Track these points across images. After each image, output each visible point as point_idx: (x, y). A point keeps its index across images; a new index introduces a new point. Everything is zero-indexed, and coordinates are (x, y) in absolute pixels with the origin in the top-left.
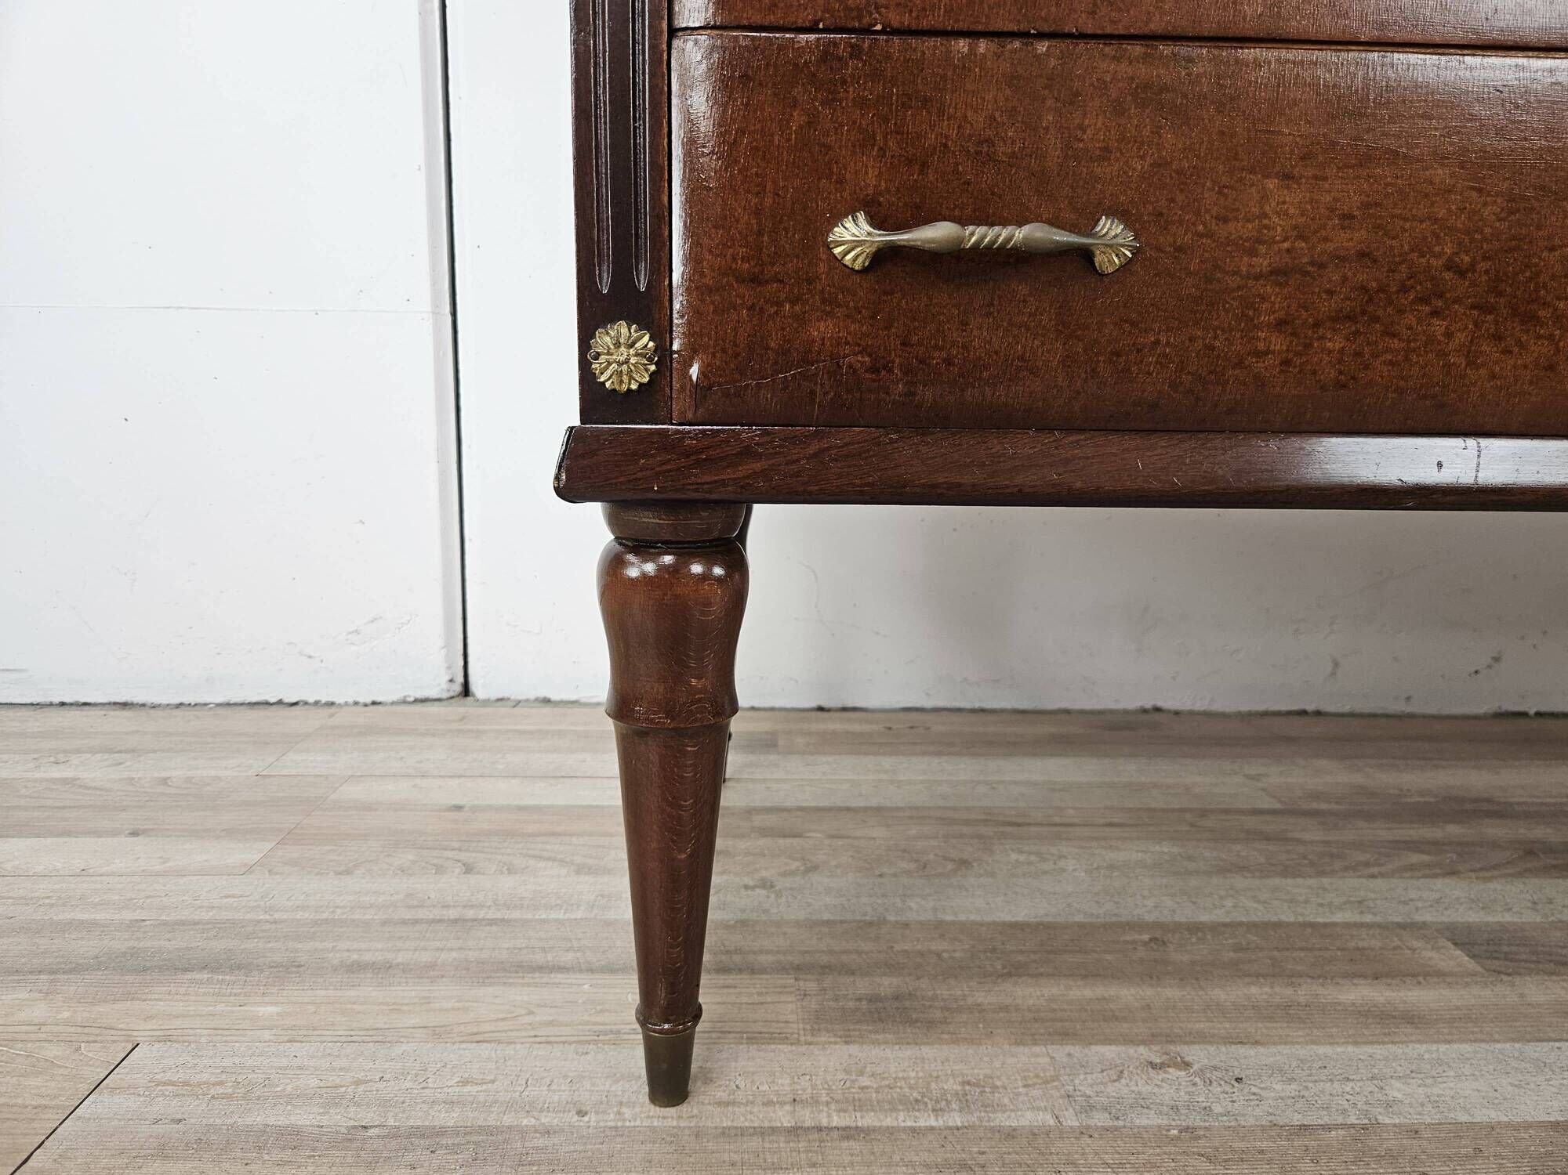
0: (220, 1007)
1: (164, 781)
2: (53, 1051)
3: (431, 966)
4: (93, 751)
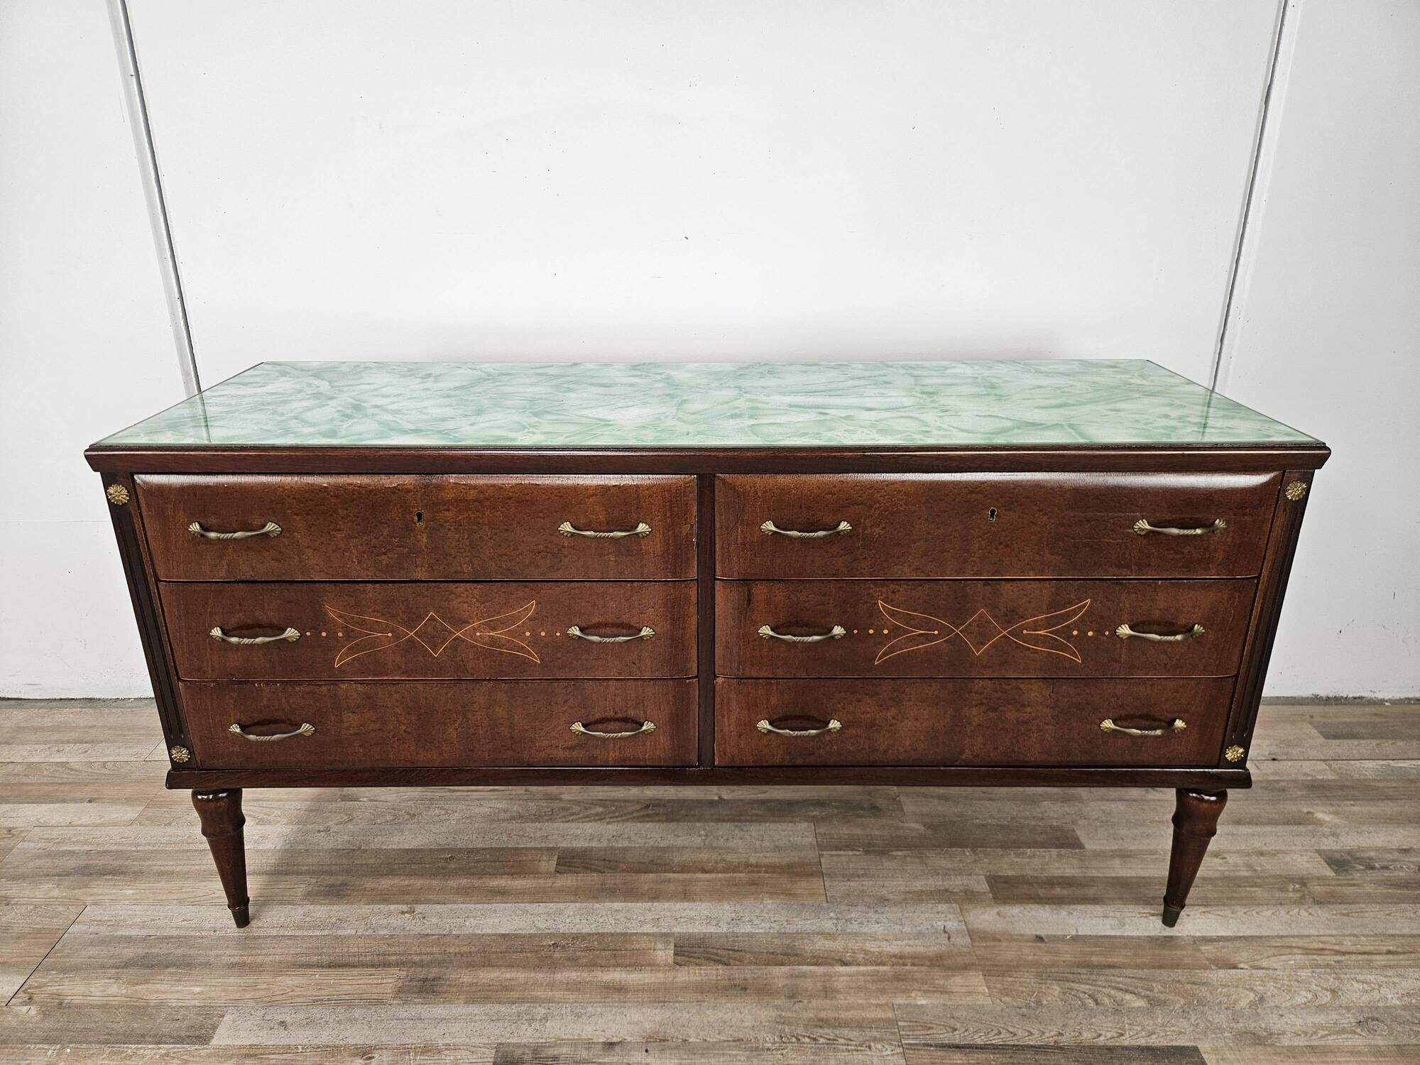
0: (114, 891)
1: (104, 764)
2: (60, 909)
3: (187, 873)
4: (75, 742)
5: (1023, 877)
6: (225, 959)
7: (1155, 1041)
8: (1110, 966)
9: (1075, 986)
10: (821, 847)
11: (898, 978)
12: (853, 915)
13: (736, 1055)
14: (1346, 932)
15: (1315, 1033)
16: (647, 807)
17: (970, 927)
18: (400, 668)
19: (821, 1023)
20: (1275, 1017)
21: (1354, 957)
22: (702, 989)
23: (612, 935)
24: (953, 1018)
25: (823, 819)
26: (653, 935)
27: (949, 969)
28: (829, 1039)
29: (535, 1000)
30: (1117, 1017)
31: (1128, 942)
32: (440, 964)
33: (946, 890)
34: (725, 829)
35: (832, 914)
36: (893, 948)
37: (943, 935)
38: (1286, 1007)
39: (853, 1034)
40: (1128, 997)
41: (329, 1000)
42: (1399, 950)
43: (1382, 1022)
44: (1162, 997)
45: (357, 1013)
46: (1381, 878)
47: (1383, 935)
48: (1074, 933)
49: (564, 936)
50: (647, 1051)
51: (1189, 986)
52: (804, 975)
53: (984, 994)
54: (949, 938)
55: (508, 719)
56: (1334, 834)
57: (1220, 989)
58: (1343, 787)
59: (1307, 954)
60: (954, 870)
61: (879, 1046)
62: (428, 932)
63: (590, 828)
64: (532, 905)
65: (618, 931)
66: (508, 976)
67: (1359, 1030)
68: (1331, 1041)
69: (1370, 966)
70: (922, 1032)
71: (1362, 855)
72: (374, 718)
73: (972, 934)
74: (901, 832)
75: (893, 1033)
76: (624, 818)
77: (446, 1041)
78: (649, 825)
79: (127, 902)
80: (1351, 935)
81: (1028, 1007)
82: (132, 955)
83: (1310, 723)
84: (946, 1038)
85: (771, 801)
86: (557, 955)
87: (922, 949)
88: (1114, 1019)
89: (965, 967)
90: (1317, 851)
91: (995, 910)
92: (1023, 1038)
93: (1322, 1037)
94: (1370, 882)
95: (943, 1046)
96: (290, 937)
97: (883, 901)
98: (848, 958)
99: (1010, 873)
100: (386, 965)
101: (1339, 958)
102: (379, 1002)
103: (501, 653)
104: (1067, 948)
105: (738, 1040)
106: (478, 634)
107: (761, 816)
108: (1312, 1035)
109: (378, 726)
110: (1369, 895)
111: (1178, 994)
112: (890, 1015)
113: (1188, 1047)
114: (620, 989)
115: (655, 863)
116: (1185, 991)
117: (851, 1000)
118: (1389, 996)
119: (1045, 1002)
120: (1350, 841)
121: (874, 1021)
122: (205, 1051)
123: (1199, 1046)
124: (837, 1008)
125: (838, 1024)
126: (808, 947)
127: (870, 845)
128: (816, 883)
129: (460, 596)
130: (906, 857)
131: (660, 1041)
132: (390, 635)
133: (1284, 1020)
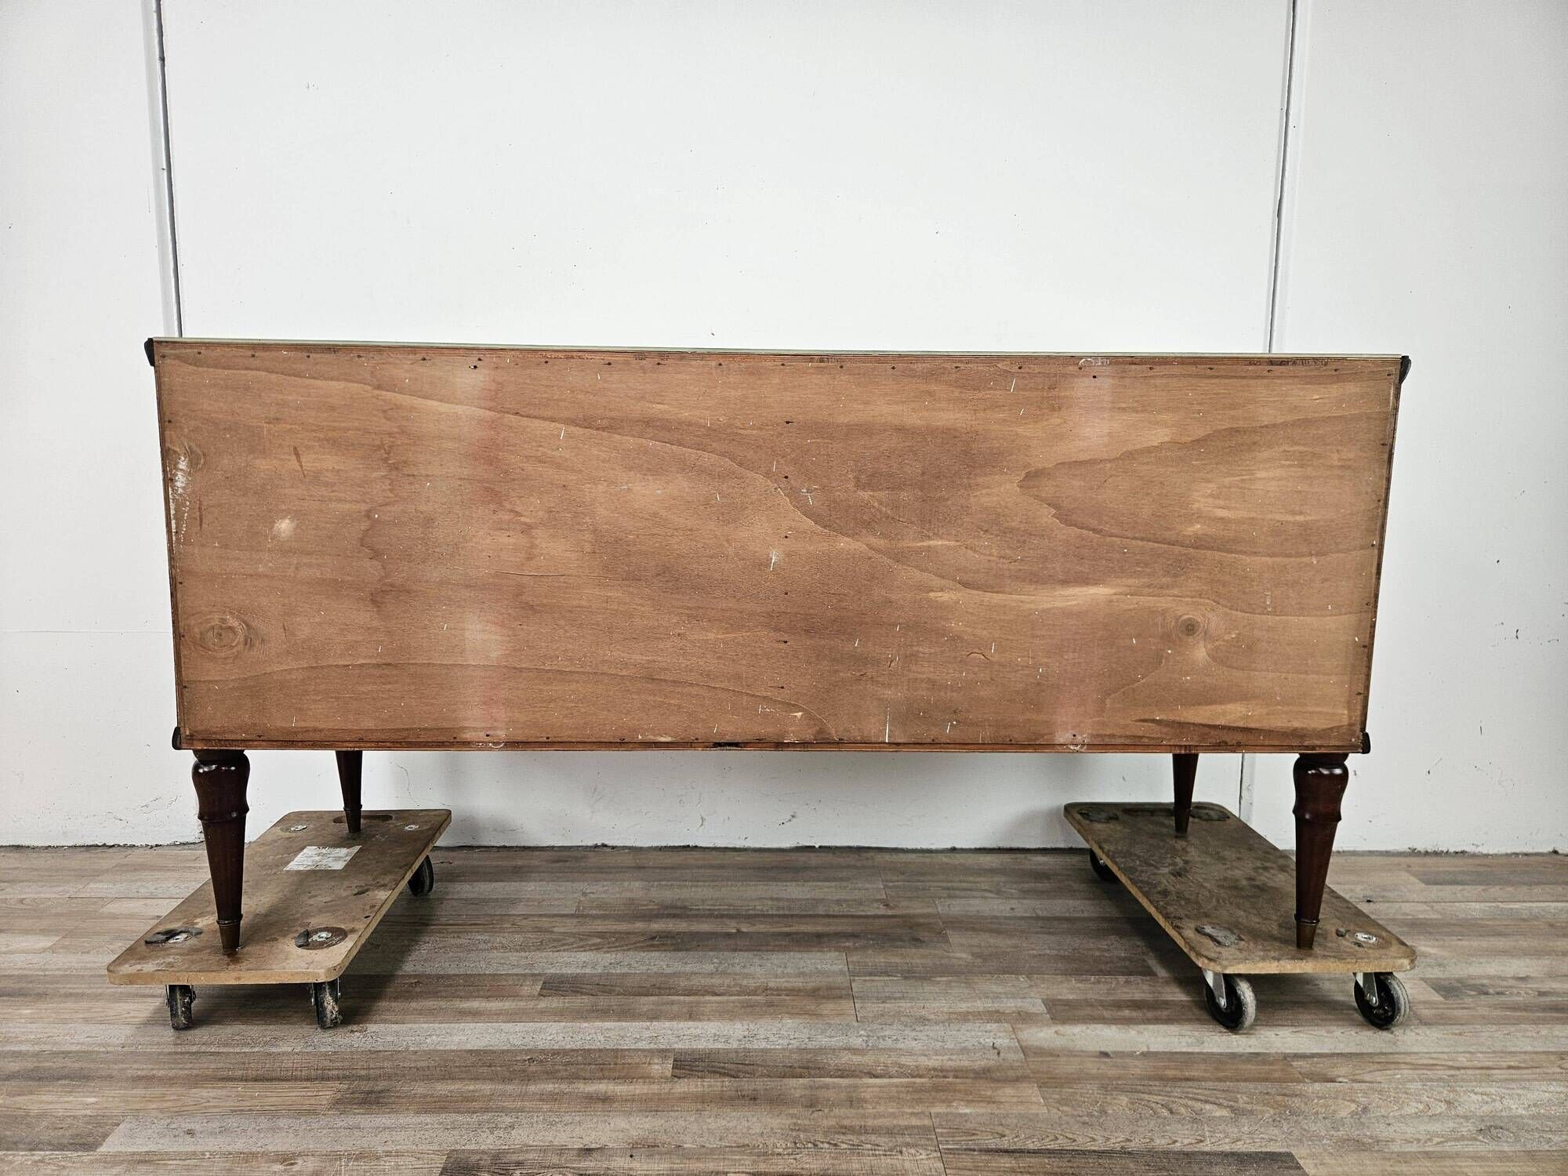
5: (1086, 1000)
6: (130, 1073)
7: (1240, 1147)
8: (1187, 1079)
9: (1146, 1097)
10: (853, 974)
11: (936, 1088)
12: (887, 1033)
13: (740, 1160)
14: (1460, 1050)
15: (1430, 1140)
16: (653, 938)
17: (1024, 1044)
19: (844, 1131)
20: (1382, 1126)
21: (1470, 1072)
22: (703, 1100)
23: (600, 1050)
24: (1002, 1125)
25: (856, 949)
26: (651, 1051)
27: (998, 1081)
28: (853, 1145)
29: (503, 1110)
30: (1195, 1125)
31: (1207, 1058)
32: (389, 1077)
33: (997, 1012)
34: (740, 958)
35: (862, 1032)
36: (934, 1062)
37: (992, 1051)
38: (1394, 1117)
39: (881, 1140)
40: (1208, 1107)
41: (250, 1110)
42: (1522, 1065)
43: (1507, 1130)
44: (1249, 1107)
45: (282, 1122)
46: (1497, 1002)
47: (1503, 1052)
48: (1145, 1049)
49: (542, 1051)
50: (631, 1156)
51: (1279, 1098)
52: (827, 1087)
53: (1039, 1104)
54: (999, 1053)
56: (1440, 965)
57: (1316, 1101)
58: (1449, 925)
59: (1415, 1069)
60: (1005, 993)
61: (913, 1151)
62: (381, 1048)
63: (584, 956)
64: (508, 1024)
65: (608, 1047)
66: (471, 1088)
67: (1480, 1138)
68: (1448, 1147)
69: (1489, 1079)
70: (964, 1138)
71: (1473, 982)
73: (1024, 1050)
74: (945, 961)
75: (931, 1139)
76: (625, 948)
77: (386, 1148)
78: (657, 954)
79: (23, 1021)
80: (1464, 1052)
81: (1090, 1115)
82: (17, 1068)
83: (1408, 871)
84: (992, 1143)
85: (797, 933)
86: (533, 1068)
87: (966, 1063)
88: (1192, 1127)
89: (1017, 1079)
90: (1422, 979)
91: (1054, 1029)
92: (1083, 1142)
93: (1438, 1143)
94: (1483, 1006)
95: (988, 1151)
96: (212, 1054)
97: (923, 1020)
98: (879, 1070)
99: (1071, 997)
100: (323, 1079)
101: (1452, 1072)
102: (312, 1112)
104: (1137, 1063)
105: (743, 1146)
107: (785, 946)
108: (1426, 1142)
110: (1484, 1017)
111: (1267, 1104)
112: (927, 1122)
113: (1281, 1153)
114: (606, 1099)
115: (659, 987)
116: (1275, 1102)
117: (881, 1109)
118: (1514, 1107)
119: (1110, 1112)
120: (1459, 970)
121: (907, 1128)
122: (87, 1157)
123: (1293, 1153)
124: (864, 1116)
125: (864, 1130)
126: (832, 1062)
127: (909, 972)
128: (846, 1005)
130: (950, 982)
131: (649, 1146)
133: (1391, 1129)
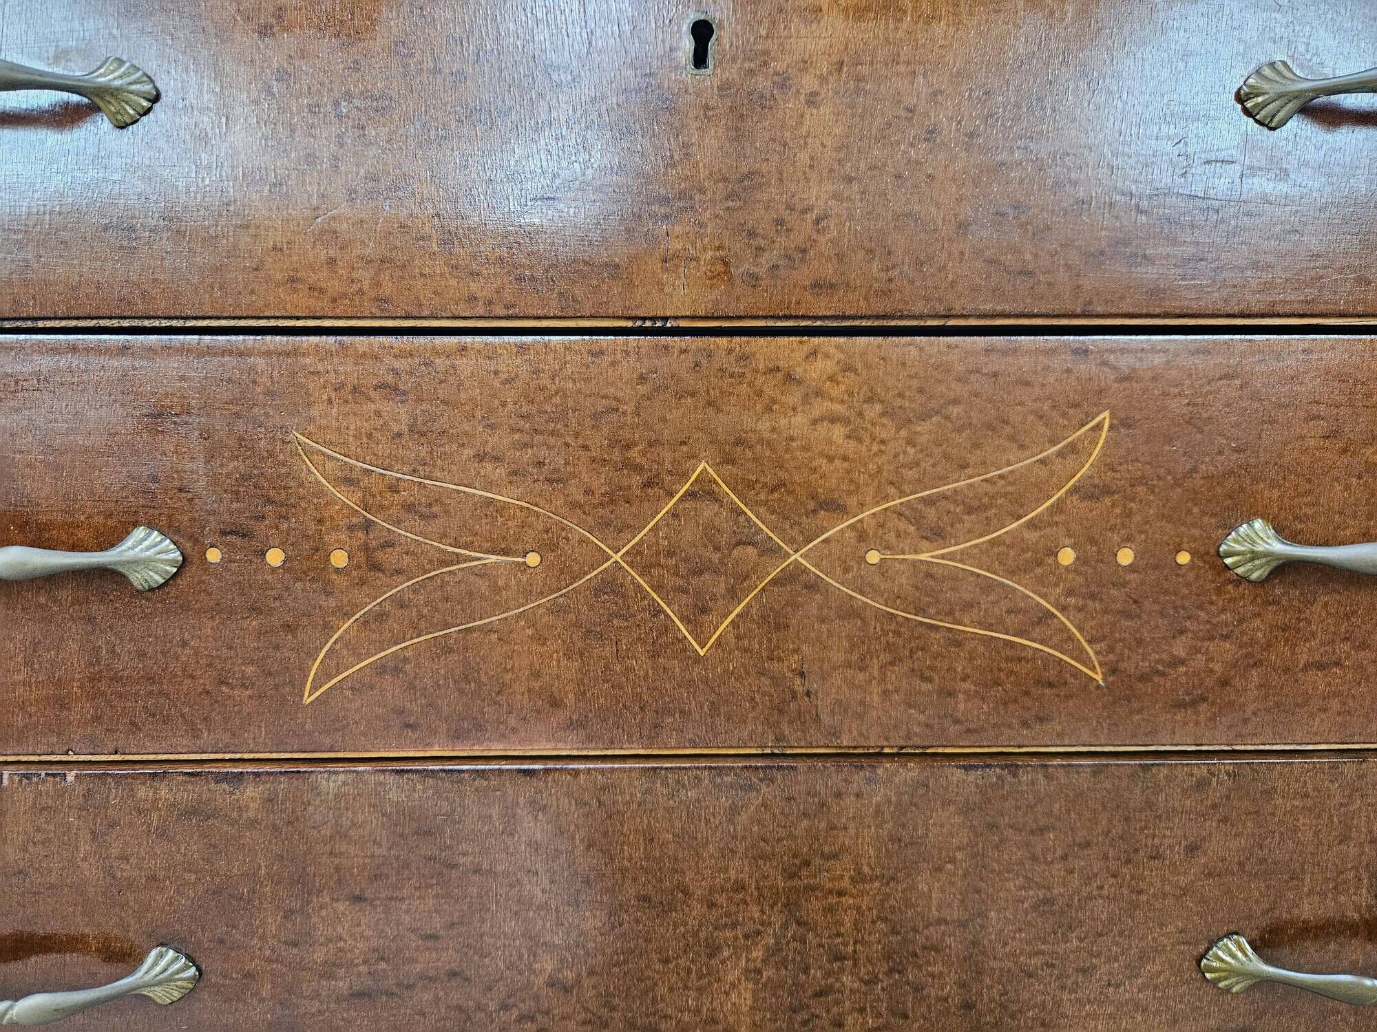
18: (556, 703)
55: (963, 925)
72: (437, 923)
103: (956, 641)
106: (873, 557)
109: (448, 957)
129: (819, 393)
132: (533, 559)
